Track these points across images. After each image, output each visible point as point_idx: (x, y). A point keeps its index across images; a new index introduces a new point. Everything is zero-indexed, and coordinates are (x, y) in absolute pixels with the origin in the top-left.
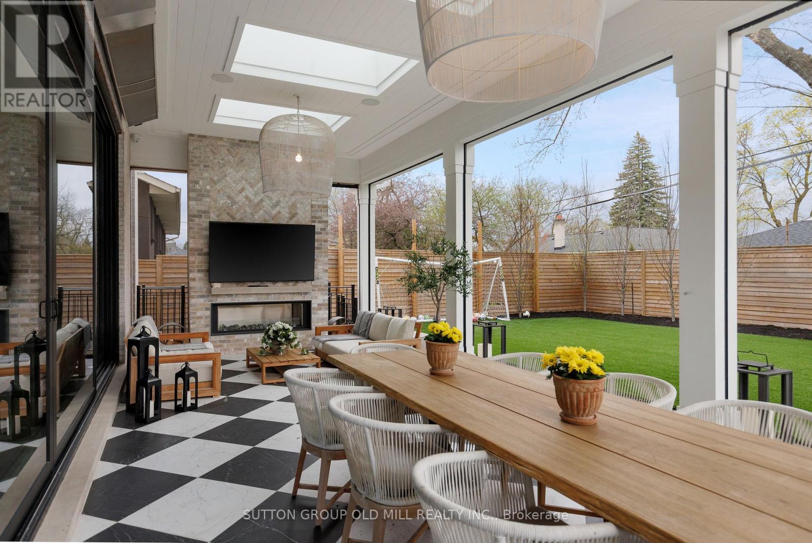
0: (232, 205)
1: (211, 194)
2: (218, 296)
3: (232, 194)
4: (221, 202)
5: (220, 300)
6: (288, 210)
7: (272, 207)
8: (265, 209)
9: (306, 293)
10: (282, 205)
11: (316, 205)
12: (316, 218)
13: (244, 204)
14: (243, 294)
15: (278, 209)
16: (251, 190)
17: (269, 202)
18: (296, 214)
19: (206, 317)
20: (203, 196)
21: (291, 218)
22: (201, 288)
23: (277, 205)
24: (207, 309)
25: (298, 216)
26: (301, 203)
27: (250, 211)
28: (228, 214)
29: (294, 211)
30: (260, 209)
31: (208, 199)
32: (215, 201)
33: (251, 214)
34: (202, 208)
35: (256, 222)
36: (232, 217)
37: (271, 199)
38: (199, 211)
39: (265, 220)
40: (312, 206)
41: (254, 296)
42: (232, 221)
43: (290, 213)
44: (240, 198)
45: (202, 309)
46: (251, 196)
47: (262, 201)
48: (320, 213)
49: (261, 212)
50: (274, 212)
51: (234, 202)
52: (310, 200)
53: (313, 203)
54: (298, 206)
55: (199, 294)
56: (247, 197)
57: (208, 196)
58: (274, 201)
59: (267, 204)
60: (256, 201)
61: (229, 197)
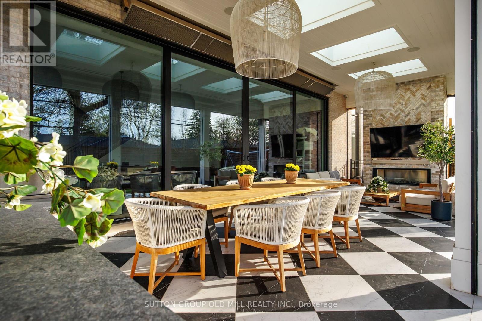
0: (383, 119)
1: (373, 115)
2: (376, 164)
3: (383, 113)
4: (378, 118)
5: (377, 166)
6: (415, 117)
7: (405, 117)
8: (401, 118)
9: (427, 165)
10: (411, 115)
11: (434, 111)
12: (435, 119)
13: (389, 117)
14: (389, 164)
15: (409, 117)
16: (393, 110)
17: (403, 114)
18: (421, 118)
19: (371, 174)
20: (369, 117)
21: (417, 121)
22: (368, 160)
23: (408, 115)
24: (371, 170)
25: (422, 120)
26: (424, 112)
27: (392, 121)
28: (381, 124)
29: (419, 117)
30: (398, 119)
31: (371, 118)
32: (375, 118)
33: (393, 122)
34: (369, 122)
35: (396, 126)
36: (383, 125)
37: (404, 112)
38: (367, 124)
39: (401, 124)
40: (432, 112)
41: (395, 165)
42: (383, 127)
43: (416, 119)
44: (388, 115)
45: (369, 170)
46: (393, 113)
47: (399, 114)
48: (437, 116)
49: (399, 120)
50: (406, 119)
51: (384, 117)
52: (430, 109)
53: (432, 110)
54: (422, 113)
55: (367, 163)
56: (391, 114)
57: (372, 116)
58: (406, 113)
59: (402, 115)
60: (396, 115)
61: (382, 115)
